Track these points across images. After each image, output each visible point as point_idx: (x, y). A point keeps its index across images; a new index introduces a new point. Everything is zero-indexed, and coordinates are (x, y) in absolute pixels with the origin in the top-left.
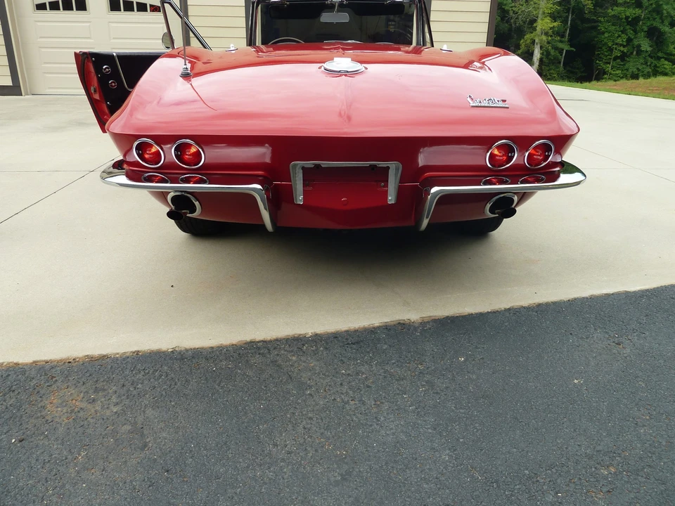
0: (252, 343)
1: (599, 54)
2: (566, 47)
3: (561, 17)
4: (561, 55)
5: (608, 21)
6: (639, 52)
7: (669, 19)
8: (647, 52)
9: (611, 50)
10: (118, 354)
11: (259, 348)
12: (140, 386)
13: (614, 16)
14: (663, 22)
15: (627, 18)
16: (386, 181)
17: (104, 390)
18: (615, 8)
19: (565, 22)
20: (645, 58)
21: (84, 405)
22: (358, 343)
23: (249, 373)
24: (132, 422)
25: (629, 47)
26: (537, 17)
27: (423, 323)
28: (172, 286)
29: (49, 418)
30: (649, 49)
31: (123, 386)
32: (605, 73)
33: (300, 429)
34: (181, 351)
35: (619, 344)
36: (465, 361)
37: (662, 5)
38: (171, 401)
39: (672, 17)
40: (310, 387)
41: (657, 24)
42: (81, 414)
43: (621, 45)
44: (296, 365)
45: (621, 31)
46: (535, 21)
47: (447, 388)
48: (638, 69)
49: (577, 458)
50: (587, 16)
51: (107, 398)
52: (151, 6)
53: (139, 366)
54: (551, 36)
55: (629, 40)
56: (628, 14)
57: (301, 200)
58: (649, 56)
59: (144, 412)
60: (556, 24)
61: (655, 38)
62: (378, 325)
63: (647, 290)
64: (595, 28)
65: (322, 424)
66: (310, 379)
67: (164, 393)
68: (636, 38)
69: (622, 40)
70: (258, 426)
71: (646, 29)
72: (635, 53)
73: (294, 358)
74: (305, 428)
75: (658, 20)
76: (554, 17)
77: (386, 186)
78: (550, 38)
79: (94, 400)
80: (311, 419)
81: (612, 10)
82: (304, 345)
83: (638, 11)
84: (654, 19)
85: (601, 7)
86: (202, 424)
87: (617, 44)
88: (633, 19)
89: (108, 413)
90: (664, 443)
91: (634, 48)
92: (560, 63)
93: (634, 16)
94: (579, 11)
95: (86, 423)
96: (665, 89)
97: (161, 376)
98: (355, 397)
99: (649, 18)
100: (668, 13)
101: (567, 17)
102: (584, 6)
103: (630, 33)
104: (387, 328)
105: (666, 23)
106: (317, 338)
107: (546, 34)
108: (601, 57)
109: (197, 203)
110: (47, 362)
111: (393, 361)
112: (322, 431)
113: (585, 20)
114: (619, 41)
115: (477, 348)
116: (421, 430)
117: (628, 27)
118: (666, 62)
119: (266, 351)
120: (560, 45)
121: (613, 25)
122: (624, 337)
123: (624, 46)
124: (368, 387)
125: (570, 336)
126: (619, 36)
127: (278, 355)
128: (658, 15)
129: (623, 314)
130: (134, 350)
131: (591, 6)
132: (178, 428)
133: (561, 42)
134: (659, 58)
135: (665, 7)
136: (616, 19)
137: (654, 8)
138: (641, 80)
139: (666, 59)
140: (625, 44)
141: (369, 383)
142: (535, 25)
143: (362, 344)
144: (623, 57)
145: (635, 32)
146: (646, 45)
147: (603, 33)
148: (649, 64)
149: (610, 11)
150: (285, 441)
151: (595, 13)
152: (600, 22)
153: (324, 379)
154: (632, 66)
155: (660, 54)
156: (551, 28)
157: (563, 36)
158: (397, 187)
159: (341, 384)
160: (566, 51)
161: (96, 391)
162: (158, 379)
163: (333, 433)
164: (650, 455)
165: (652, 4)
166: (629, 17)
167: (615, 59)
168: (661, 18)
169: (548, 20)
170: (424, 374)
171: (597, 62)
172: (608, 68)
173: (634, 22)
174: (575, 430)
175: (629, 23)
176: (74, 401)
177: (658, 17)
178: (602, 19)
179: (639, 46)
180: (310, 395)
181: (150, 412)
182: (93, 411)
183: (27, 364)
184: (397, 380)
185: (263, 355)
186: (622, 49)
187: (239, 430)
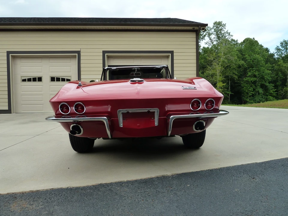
0: (101, 184)
1: (243, 95)
2: (230, 93)
3: (226, 82)
4: (229, 96)
5: (245, 83)
6: (259, 94)
7: (268, 81)
8: (262, 93)
9: (248, 93)
10: (44, 190)
11: (104, 186)
12: (52, 199)
13: (246, 81)
14: (266, 82)
15: (251, 81)
16: (154, 117)
17: (37, 201)
18: (246, 78)
19: (228, 84)
20: (262, 96)
21: (28, 206)
22: (145, 182)
23: (99, 193)
24: (48, 211)
25: (254, 92)
26: (217, 82)
27: (172, 176)
28: (69, 168)
29: (13, 211)
30: (262, 92)
31: (46, 199)
32: (247, 102)
33: (120, 210)
34: (70, 188)
35: (254, 178)
36: (190, 186)
37: (264, 76)
38: (65, 203)
39: (268, 80)
40: (125, 197)
41: (264, 83)
42: (27, 209)
43: (251, 91)
44: (119, 190)
45: (250, 86)
46: (216, 84)
47: (182, 195)
48: (260, 100)
49: (237, 213)
50: (236, 81)
51: (38, 203)
52: (67, 79)
53: (53, 193)
54: (223, 89)
55: (254, 89)
56: (252, 80)
57: (122, 126)
58: (263, 94)
59: (54, 207)
60: (224, 84)
61: (264, 88)
62: (154, 177)
63: (265, 162)
64: (240, 85)
65: (130, 208)
66: (125, 194)
67: (63, 201)
68: (257, 88)
69: (251, 89)
70: (102, 209)
71: (260, 85)
72: (257, 94)
73: (118, 188)
74: (122, 209)
75: (264, 81)
76: (223, 82)
77: (154, 119)
78: (223, 90)
79: (32, 204)
80: (124, 206)
81: (245, 79)
82: (123, 184)
83: (255, 79)
84: (262, 81)
85: (241, 78)
86: (78, 210)
87: (249, 91)
88: (254, 81)
89: (38, 208)
90: (273, 207)
91: (256, 92)
92: (228, 99)
93: (254, 80)
94: (232, 79)
95: (28, 211)
96: (271, 105)
97: (62, 195)
98: (144, 199)
99: (260, 81)
100: (267, 78)
101: (228, 82)
102: (234, 78)
103: (254, 86)
104: (158, 178)
105: (267, 82)
106: (128, 182)
107: (221, 88)
108: (244, 96)
109: (82, 129)
110: (13, 193)
111: (160, 187)
112: (130, 210)
113: (235, 83)
114: (250, 90)
115: (195, 181)
116: (171, 208)
117: (253, 85)
118: (270, 97)
119: (107, 186)
120: (228, 92)
121: (247, 84)
122: (256, 176)
123: (253, 92)
124: (149, 195)
125: (233, 177)
126: (250, 88)
127: (112, 187)
128: (263, 79)
129: (255, 169)
130: (51, 188)
131: (237, 78)
132: (68, 212)
133: (228, 91)
134: (267, 95)
135: (265, 77)
136: (247, 82)
137: (261, 77)
138: (261, 103)
139: (270, 95)
140: (253, 91)
141: (150, 194)
142: (216, 85)
143: (147, 182)
144: (253, 95)
145: (256, 86)
146: (261, 91)
147: (243, 87)
148: (264, 98)
149: (244, 79)
150: (114, 214)
151: (239, 80)
152: (241, 83)
153: (131, 194)
154: (257, 98)
155: (267, 94)
156: (223, 86)
157: (228, 89)
158: (158, 119)
159: (138, 195)
160: (230, 94)
161: (34, 201)
162: (61, 196)
163: (134, 211)
164: (268, 211)
165: (260, 76)
166: (252, 81)
167: (250, 96)
168: (265, 80)
169: (221, 83)
170: (173, 191)
171: (243, 98)
172: (248, 100)
173: (254, 83)
174: (236, 205)
175: (253, 83)
176: (24, 205)
177: (263, 80)
178: (242, 82)
179: (258, 91)
180: (125, 199)
181: (56, 207)
182: (31, 208)
183: (4, 194)
184: (161, 193)
185: (105, 187)
186: (252, 92)
187: (94, 211)
